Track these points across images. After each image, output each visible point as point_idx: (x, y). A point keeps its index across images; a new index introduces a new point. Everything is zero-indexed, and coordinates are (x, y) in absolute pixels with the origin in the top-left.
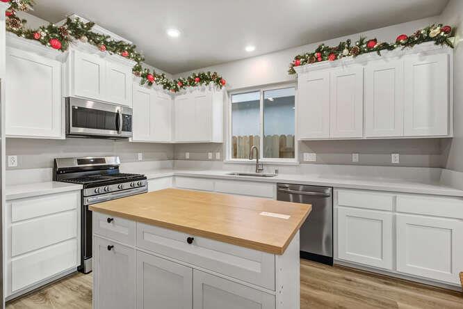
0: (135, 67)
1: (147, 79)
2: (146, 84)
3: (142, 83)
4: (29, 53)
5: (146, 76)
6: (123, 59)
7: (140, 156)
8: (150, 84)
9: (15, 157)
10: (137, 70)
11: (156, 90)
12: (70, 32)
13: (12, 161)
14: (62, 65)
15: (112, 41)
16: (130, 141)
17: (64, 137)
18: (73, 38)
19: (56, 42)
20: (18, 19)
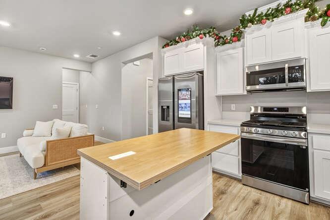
0: (308, 14)
3: (324, 24)
5: (324, 14)
10: (310, 16)
12: (241, 27)
13: (233, 106)
14: (243, 49)
15: (272, 11)
16: (308, 90)
17: (245, 93)
18: (243, 30)
19: (234, 39)
20: (222, 37)
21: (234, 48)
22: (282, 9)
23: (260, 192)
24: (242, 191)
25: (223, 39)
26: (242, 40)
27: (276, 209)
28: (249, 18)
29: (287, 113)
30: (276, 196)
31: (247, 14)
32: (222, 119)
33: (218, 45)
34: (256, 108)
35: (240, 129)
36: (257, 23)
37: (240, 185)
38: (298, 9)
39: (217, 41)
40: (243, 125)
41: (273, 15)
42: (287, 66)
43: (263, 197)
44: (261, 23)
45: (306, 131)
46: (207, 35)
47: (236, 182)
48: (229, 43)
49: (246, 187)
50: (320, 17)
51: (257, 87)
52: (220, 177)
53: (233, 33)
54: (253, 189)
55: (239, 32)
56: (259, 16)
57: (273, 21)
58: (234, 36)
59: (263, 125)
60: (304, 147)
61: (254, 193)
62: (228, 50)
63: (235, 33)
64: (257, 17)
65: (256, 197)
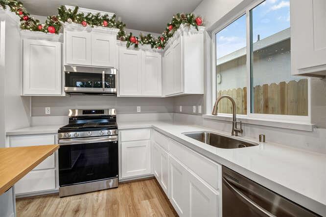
0: (119, 33)
1: (131, 41)
2: (132, 46)
3: (128, 46)
4: (41, 41)
5: (129, 39)
6: (107, 29)
7: (139, 108)
8: (136, 46)
9: (49, 108)
10: (120, 36)
11: (144, 50)
12: (60, 18)
13: (48, 110)
14: (62, 45)
15: (92, 17)
16: (118, 96)
17: (64, 94)
18: (62, 22)
19: (51, 29)
20: (33, 21)
21: (50, 40)
22: (100, 19)
23: (80, 196)
24: (60, 205)
25: (35, 23)
26: (60, 34)
27: (95, 205)
28: (70, 13)
29: (103, 115)
30: (93, 193)
31: (67, 7)
32: (31, 126)
33: (26, 28)
34: (74, 111)
35: (57, 135)
36: (78, 23)
37: (58, 200)
38: (112, 26)
39: (24, 22)
40: (61, 130)
41: (93, 21)
42: (103, 72)
43: (83, 200)
44: (82, 24)
45: (116, 128)
46: (8, 7)
47: (51, 198)
48: (44, 31)
49: (64, 198)
50: (126, 40)
51: (75, 89)
52: (29, 203)
53: (49, 20)
54: (72, 197)
55: (57, 23)
56: (80, 15)
57: (93, 27)
58: (50, 25)
59: (83, 128)
60: (116, 142)
61: (73, 201)
62: (41, 39)
63: (52, 23)
64: (78, 15)
65: (76, 204)
